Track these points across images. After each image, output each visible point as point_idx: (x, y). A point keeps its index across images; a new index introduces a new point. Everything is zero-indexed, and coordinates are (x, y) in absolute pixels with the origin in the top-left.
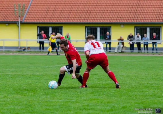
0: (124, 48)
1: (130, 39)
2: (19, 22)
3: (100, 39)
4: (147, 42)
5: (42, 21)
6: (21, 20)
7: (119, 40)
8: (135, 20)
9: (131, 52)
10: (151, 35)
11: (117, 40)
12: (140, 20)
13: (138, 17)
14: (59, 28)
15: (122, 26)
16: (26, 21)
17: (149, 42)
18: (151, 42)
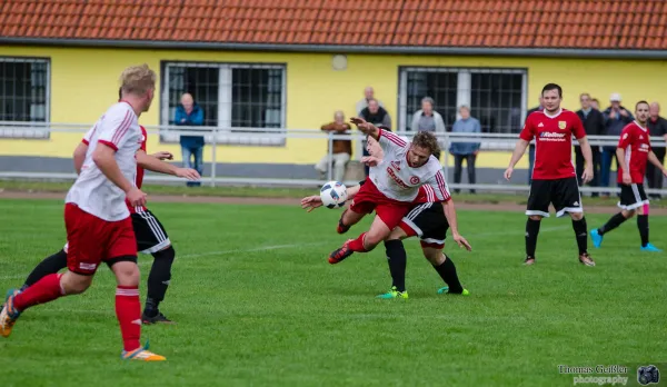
3: (234, 125)
7: (326, 129)
11: (318, 129)
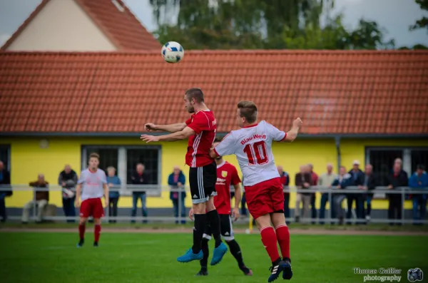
0: (49, 211)
1: (64, 184)
4: (117, 193)
8: (83, 125)
9: (69, 221)
10: (132, 170)
12: (98, 126)
13: (90, 118)
15: (44, 143)
17: (121, 192)
18: (130, 192)
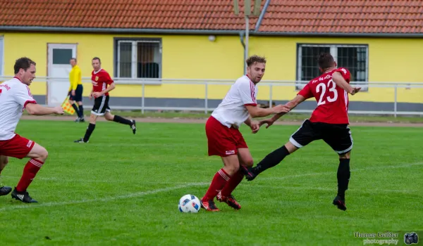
2: (247, 32)
5: (310, 30)
6: (252, 27)
14: (358, 50)
16: (264, 29)
